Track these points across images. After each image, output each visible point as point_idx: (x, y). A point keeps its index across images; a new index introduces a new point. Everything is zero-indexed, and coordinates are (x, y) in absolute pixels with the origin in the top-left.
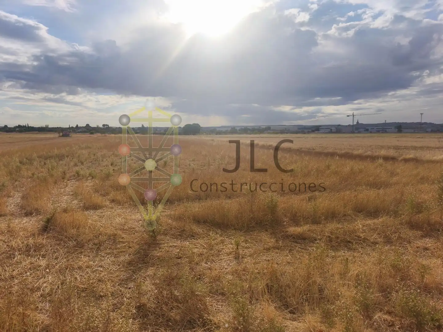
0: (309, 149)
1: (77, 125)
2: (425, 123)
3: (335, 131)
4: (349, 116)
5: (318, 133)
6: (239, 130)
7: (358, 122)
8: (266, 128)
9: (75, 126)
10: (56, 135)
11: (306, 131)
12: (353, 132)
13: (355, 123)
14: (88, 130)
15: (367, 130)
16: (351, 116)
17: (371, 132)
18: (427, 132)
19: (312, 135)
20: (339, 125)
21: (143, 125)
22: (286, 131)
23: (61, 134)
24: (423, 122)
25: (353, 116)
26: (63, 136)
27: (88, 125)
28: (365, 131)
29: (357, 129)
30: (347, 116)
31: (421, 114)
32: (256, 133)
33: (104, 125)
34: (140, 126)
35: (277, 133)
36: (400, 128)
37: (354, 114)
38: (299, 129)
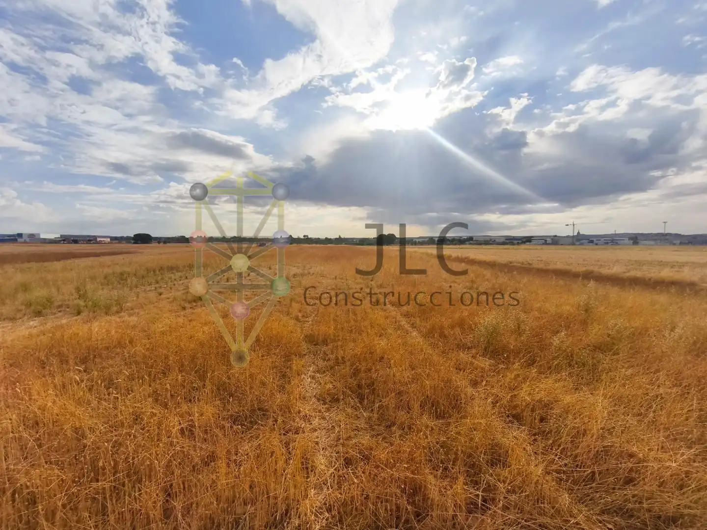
2: (670, 234)
3: (551, 242)
4: (567, 225)
5: (530, 244)
6: (437, 241)
7: (579, 233)
8: (467, 238)
11: (516, 242)
12: (573, 244)
13: (576, 234)
15: (592, 242)
16: (570, 225)
17: (597, 244)
18: (674, 244)
19: (523, 246)
20: (556, 236)
21: (340, 236)
22: (491, 242)
24: (666, 232)
25: (574, 225)
27: (291, 236)
28: (589, 243)
29: (578, 240)
31: (665, 222)
32: (455, 244)
33: (304, 236)
34: (338, 237)
35: (480, 244)
36: (635, 239)
37: (575, 223)
38: (506, 240)
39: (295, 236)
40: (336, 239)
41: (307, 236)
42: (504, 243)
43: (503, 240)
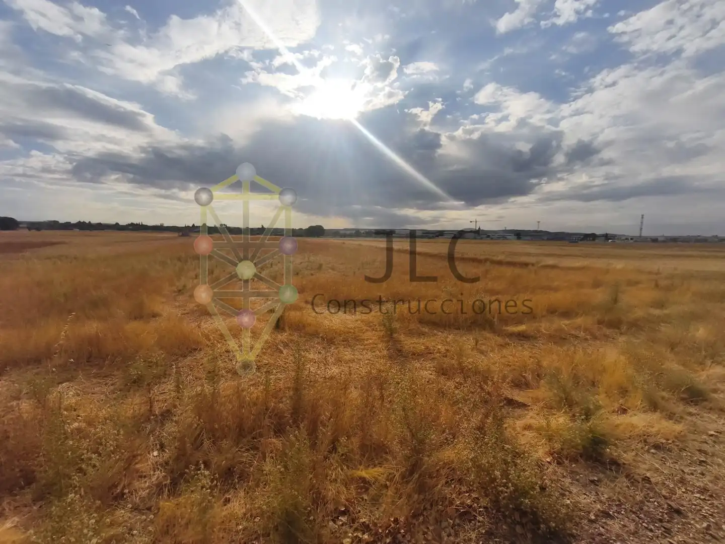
1: (194, 224)
2: (542, 232)
5: (442, 238)
6: (363, 233)
7: (479, 228)
9: (191, 226)
10: (176, 235)
11: (431, 235)
12: (475, 238)
13: (477, 229)
15: (488, 236)
16: (473, 221)
17: (492, 239)
19: (437, 240)
21: (262, 226)
23: (181, 234)
24: (540, 230)
25: (476, 222)
26: (183, 235)
28: (486, 237)
29: (479, 234)
31: (539, 222)
34: (260, 227)
35: (401, 237)
36: (519, 235)
38: (424, 233)
39: (210, 225)
40: (258, 229)
43: (420, 233)
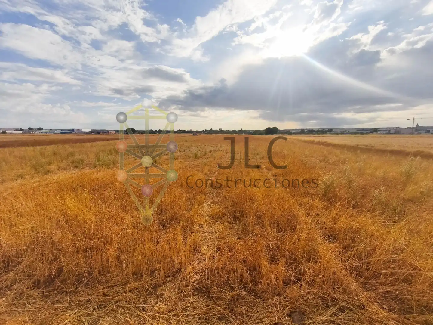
0: (367, 146)
3: (393, 132)
4: (409, 119)
5: (376, 134)
6: (307, 132)
7: (418, 125)
8: (328, 130)
9: (205, 130)
11: (364, 132)
12: (412, 133)
13: (415, 126)
14: (212, 132)
15: (429, 132)
16: (411, 119)
19: (370, 135)
20: (398, 128)
21: (241, 129)
22: (345, 132)
25: (414, 119)
27: (211, 129)
28: (426, 132)
29: (417, 130)
30: (407, 120)
32: (319, 134)
33: (220, 129)
34: (240, 129)
35: (337, 134)
37: (415, 118)
38: (358, 131)
39: (214, 129)
40: (239, 131)
41: (221, 129)
42: (355, 133)
43: (355, 131)
